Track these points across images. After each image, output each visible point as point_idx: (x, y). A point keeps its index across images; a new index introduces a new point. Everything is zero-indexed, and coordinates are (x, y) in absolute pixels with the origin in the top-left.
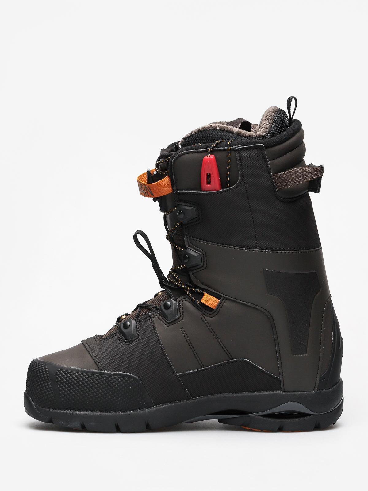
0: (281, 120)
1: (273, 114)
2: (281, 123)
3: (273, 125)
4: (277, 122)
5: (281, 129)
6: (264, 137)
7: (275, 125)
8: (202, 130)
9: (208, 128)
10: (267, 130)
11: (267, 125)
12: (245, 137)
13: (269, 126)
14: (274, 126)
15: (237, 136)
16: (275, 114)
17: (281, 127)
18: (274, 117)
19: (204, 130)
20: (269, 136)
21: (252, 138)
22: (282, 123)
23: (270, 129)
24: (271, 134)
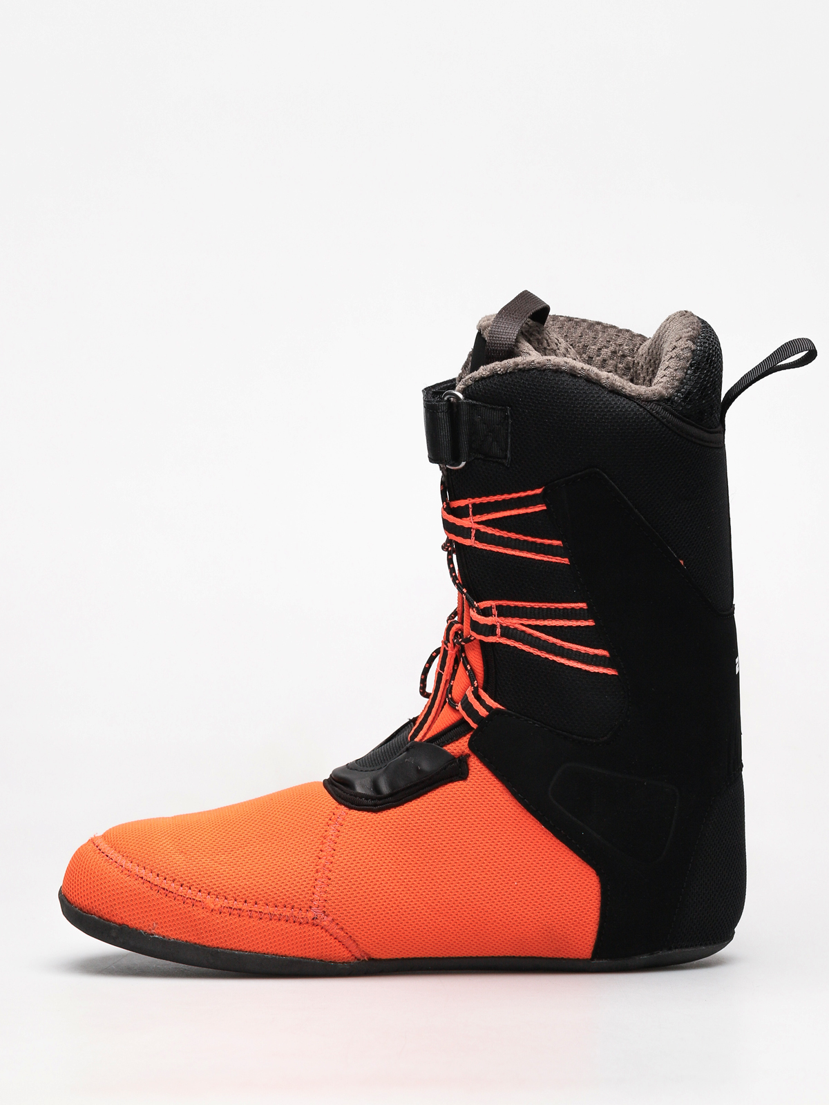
0: (707, 360)
1: (690, 344)
2: (708, 366)
3: (689, 372)
4: (699, 364)
5: (705, 381)
6: (669, 400)
7: (695, 372)
8: (525, 368)
9: (542, 367)
10: (676, 383)
11: (676, 370)
12: (630, 398)
13: (679, 374)
14: (691, 375)
15: (611, 395)
16: (694, 343)
17: (706, 376)
18: (693, 351)
19: (530, 370)
20: (680, 398)
21: (643, 401)
22: (710, 366)
23: (682, 380)
24: (684, 392)
